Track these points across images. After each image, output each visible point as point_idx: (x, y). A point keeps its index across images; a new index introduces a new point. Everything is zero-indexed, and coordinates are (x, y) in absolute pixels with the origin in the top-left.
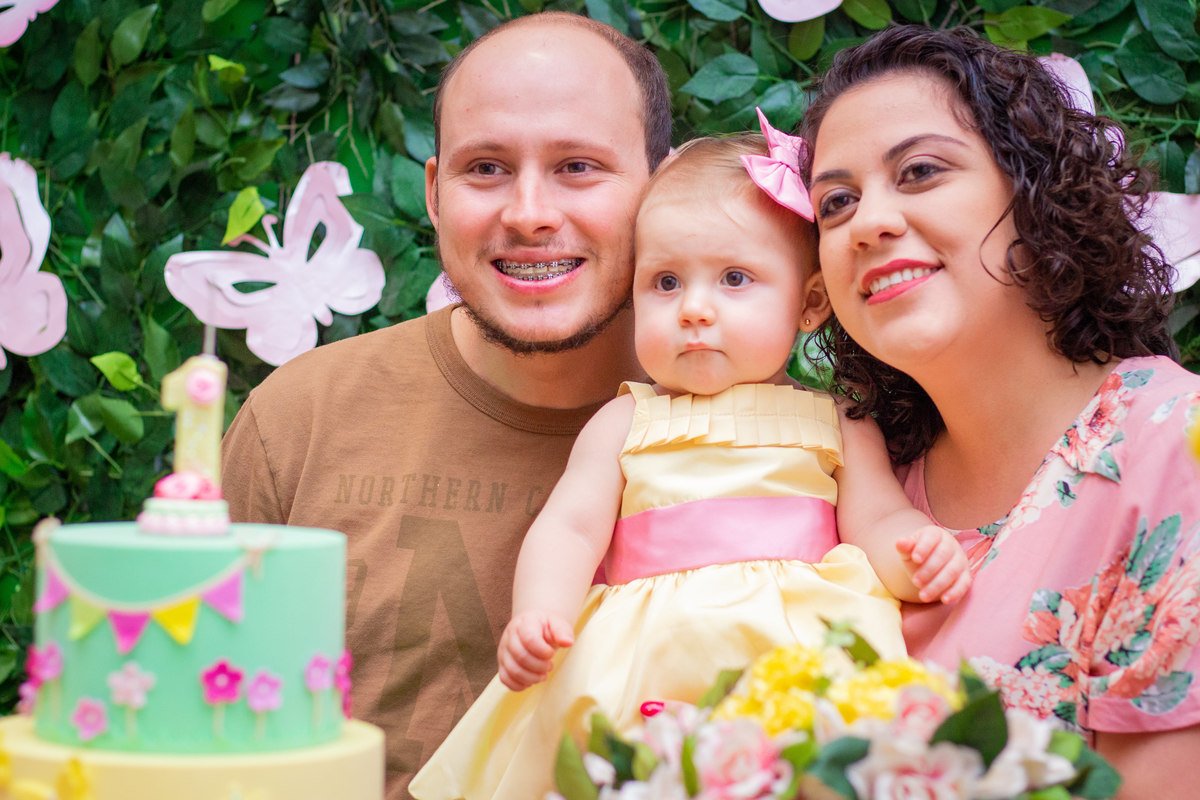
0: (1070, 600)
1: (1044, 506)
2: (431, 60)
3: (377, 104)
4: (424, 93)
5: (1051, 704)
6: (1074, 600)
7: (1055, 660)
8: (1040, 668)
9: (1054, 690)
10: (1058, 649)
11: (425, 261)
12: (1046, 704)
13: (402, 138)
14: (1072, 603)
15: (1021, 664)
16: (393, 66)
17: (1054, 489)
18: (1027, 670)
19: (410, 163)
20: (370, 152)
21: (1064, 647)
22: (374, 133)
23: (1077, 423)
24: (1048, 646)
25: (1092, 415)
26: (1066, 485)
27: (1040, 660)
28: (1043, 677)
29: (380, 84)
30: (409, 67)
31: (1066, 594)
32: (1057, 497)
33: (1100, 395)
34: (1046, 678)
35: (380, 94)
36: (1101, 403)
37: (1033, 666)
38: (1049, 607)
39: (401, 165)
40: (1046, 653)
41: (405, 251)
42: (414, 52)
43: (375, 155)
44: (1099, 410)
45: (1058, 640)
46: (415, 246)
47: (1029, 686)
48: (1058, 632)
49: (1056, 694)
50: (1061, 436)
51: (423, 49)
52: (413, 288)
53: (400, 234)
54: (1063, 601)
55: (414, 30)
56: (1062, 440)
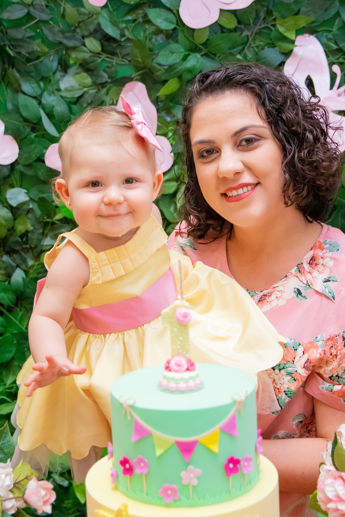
0: (303, 346)
1: (288, 299)
2: (30, 50)
3: (5, 70)
4: (29, 64)
5: (284, 388)
6: (305, 346)
7: (290, 370)
8: (283, 371)
9: (286, 382)
10: (292, 365)
11: (37, 139)
12: (282, 388)
13: (20, 85)
14: (304, 347)
15: (275, 368)
16: (12, 53)
17: (293, 291)
18: (277, 371)
19: (26, 97)
20: (3, 92)
21: (295, 365)
22: (4, 83)
23: (303, 261)
24: (289, 363)
25: (309, 259)
26: (298, 290)
27: (284, 368)
28: (283, 375)
29: (6, 61)
30: (19, 53)
31: (302, 344)
32: (295, 295)
33: (313, 251)
34: (284, 376)
35: (6, 66)
36: (314, 254)
37: (280, 370)
38: (294, 347)
39: (21, 98)
40: (287, 366)
41: (28, 135)
42: (21, 46)
43: (5, 92)
44: (313, 257)
45: (293, 361)
46: (31, 133)
47: (276, 378)
48: (294, 359)
49: (287, 384)
50: (295, 267)
51: (26, 45)
52: (35, 152)
53: (24, 128)
54: (300, 346)
55: (20, 36)
56: (296, 268)
